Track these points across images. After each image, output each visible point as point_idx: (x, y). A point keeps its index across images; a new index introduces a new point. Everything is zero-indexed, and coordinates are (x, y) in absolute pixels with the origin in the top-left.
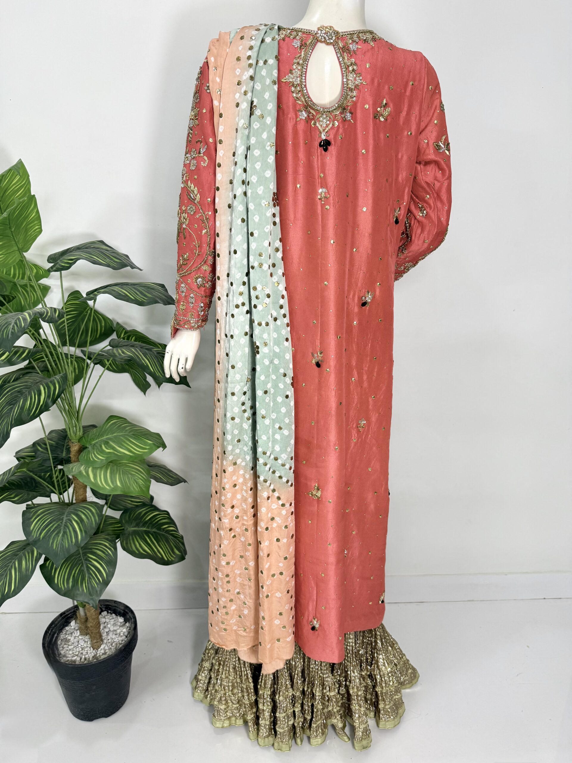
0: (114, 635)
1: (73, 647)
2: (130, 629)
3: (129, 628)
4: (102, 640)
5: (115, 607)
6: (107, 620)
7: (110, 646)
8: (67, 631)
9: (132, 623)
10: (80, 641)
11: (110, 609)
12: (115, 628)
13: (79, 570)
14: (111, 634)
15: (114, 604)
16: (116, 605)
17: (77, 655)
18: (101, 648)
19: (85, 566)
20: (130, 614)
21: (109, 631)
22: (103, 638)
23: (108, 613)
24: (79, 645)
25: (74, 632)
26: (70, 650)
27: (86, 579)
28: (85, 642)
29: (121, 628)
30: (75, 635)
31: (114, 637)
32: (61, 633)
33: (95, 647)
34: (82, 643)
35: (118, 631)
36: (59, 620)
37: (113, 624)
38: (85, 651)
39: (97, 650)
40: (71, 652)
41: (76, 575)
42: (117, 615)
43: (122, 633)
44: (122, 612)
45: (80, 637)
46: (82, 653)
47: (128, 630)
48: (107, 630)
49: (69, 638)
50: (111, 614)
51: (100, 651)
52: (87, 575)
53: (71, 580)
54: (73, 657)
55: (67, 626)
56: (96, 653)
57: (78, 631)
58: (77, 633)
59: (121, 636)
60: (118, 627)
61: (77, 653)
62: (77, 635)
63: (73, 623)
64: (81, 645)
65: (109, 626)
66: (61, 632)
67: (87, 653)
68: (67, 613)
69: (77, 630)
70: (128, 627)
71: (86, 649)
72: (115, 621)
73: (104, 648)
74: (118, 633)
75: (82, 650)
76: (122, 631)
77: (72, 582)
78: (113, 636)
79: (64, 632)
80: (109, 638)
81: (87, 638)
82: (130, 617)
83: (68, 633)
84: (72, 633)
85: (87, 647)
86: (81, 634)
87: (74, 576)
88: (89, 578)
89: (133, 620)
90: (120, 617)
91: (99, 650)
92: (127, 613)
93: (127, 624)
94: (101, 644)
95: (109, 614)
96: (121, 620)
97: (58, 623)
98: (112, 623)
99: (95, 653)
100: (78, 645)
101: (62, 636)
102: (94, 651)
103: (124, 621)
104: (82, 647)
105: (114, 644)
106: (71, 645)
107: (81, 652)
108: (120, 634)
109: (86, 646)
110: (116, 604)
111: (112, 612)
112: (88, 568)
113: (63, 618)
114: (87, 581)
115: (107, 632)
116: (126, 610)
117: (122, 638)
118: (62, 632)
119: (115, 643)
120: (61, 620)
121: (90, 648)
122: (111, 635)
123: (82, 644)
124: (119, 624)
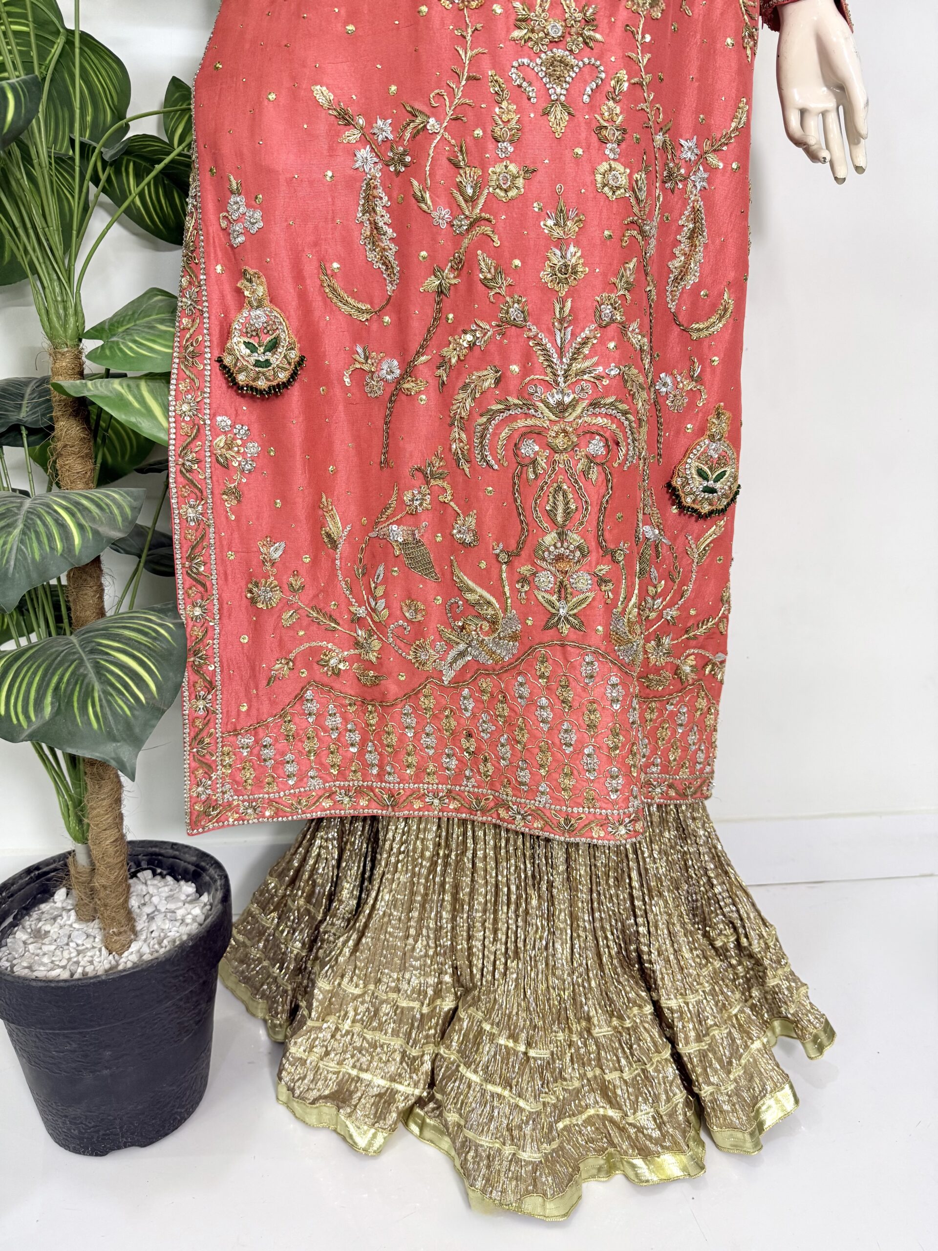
0: (167, 921)
1: (53, 947)
2: (211, 910)
3: (208, 907)
4: (136, 933)
5: (175, 857)
6: (152, 890)
7: (156, 946)
8: (43, 913)
9: (216, 890)
10: (75, 933)
11: (160, 865)
12: (172, 906)
13: (73, 673)
14: (159, 919)
15: (171, 852)
16: (177, 853)
17: (64, 967)
18: (130, 950)
19: (89, 665)
20: (212, 871)
21: (154, 912)
22: (138, 928)
23: (155, 874)
24: (72, 945)
25: (61, 915)
26: (44, 954)
27: (96, 695)
28: (88, 936)
29: (187, 905)
30: (62, 922)
31: (167, 925)
32: (27, 918)
33: (114, 947)
34: (79, 939)
35: (180, 913)
36: (21, 882)
37: (166, 898)
38: (87, 959)
39: (120, 955)
40: (46, 960)
41: (63, 686)
42: (178, 880)
43: (190, 916)
44: (192, 868)
45: (76, 926)
46: (77, 963)
47: (205, 910)
48: (148, 910)
49: (47, 928)
50: (163, 877)
51: (129, 959)
52: (97, 687)
53: (49, 699)
54: (52, 969)
55: (44, 901)
56: (117, 962)
57: (73, 913)
58: (69, 917)
59: (187, 925)
60: (181, 904)
61: (64, 963)
62: (69, 922)
63: (60, 894)
64: (78, 945)
65: (155, 900)
66: (28, 914)
67: (91, 962)
68: (45, 869)
69: (70, 910)
70: (205, 905)
71: (89, 954)
72: (171, 890)
73: (139, 951)
74: (179, 917)
75: (78, 954)
76: (189, 914)
77: (52, 703)
78: (165, 924)
79: (35, 915)
80: (154, 927)
81: (93, 928)
82: (212, 878)
83: (45, 916)
84: (55, 919)
85: (94, 947)
86: (80, 918)
87: (57, 688)
88: (105, 692)
89: (219, 883)
90: (187, 881)
91: (126, 954)
92: (204, 869)
93: (205, 898)
94: (131, 942)
95: (158, 877)
96: (189, 888)
97: (20, 890)
98: (164, 895)
99: (113, 962)
100: (67, 944)
101: (28, 923)
102: (111, 957)
103: (197, 891)
104: (80, 948)
105: (165, 942)
106: (50, 944)
107: (75, 959)
108: (183, 921)
109: (89, 946)
110: (177, 850)
111: (165, 872)
112: (99, 669)
113: (32, 880)
114: (100, 700)
115: (148, 915)
116: (203, 864)
117: (189, 928)
118: (30, 916)
119: (168, 939)
120: (28, 884)
121: (100, 950)
122: (160, 922)
123: (80, 942)
124: (183, 897)
